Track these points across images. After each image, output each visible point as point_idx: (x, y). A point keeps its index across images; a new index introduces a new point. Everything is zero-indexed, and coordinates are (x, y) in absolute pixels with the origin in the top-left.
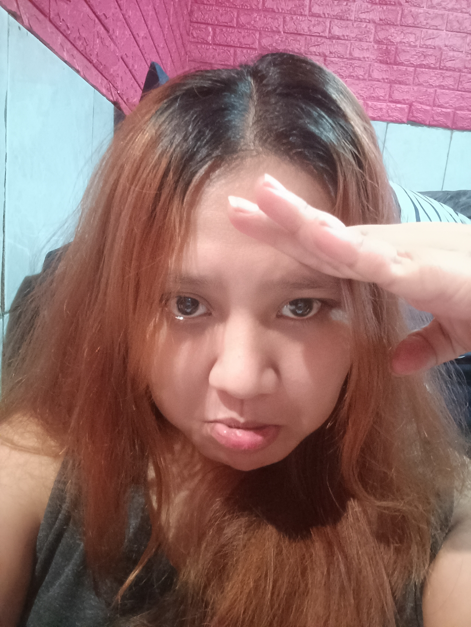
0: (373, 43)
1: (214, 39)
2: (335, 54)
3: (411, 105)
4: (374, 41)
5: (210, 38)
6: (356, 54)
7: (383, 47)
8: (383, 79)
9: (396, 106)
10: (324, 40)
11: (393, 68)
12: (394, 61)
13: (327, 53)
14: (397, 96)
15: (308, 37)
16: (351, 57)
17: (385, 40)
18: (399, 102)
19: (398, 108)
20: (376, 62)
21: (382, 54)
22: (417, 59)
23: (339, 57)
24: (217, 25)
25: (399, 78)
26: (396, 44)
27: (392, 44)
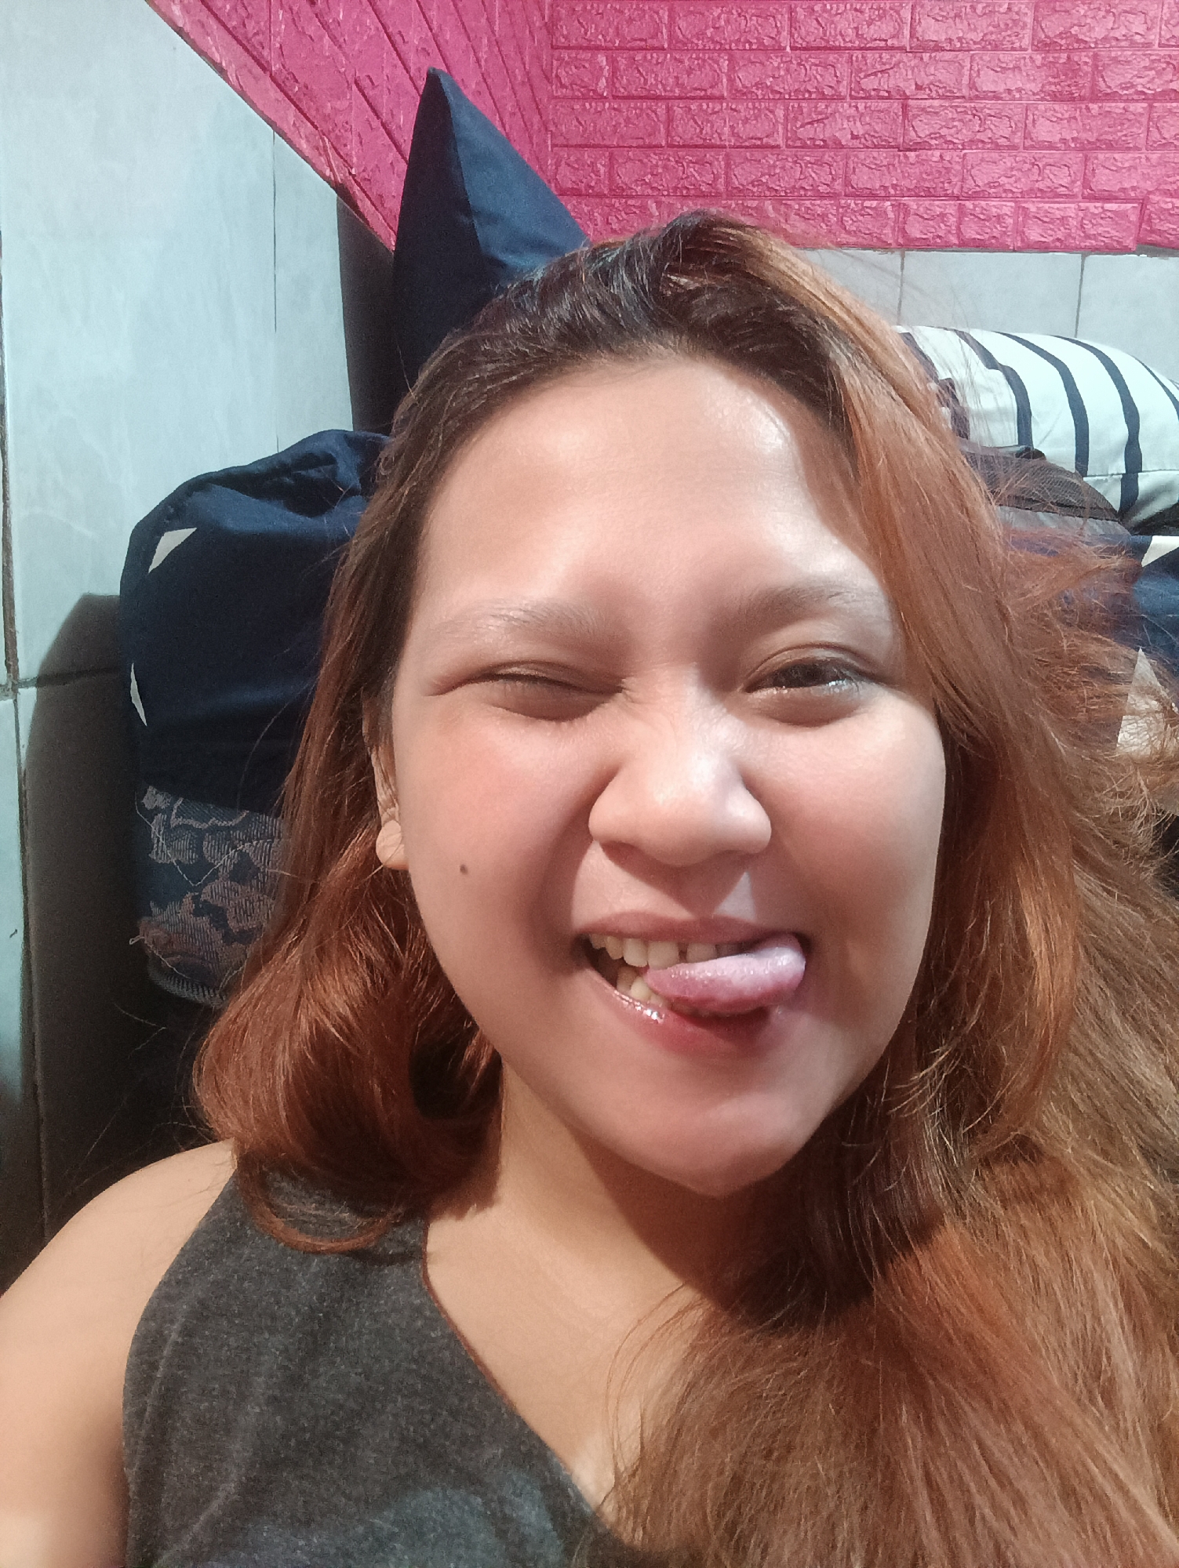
0: (1030, 51)
1: (614, 84)
2: (930, 90)
3: (1143, 203)
4: (1033, 44)
5: (603, 82)
6: (988, 82)
7: (1059, 58)
8: (1064, 141)
9: (1102, 208)
10: (898, 56)
11: (1088, 109)
12: (1092, 93)
13: (910, 90)
14: (1104, 180)
15: (858, 54)
16: (974, 93)
17: (1062, 39)
18: (1110, 198)
19: (1109, 214)
20: (1042, 99)
21: (1058, 76)
22: (1154, 78)
23: (941, 97)
24: (620, 48)
25: (1107, 133)
26: (1093, 45)
27: (1082, 46)
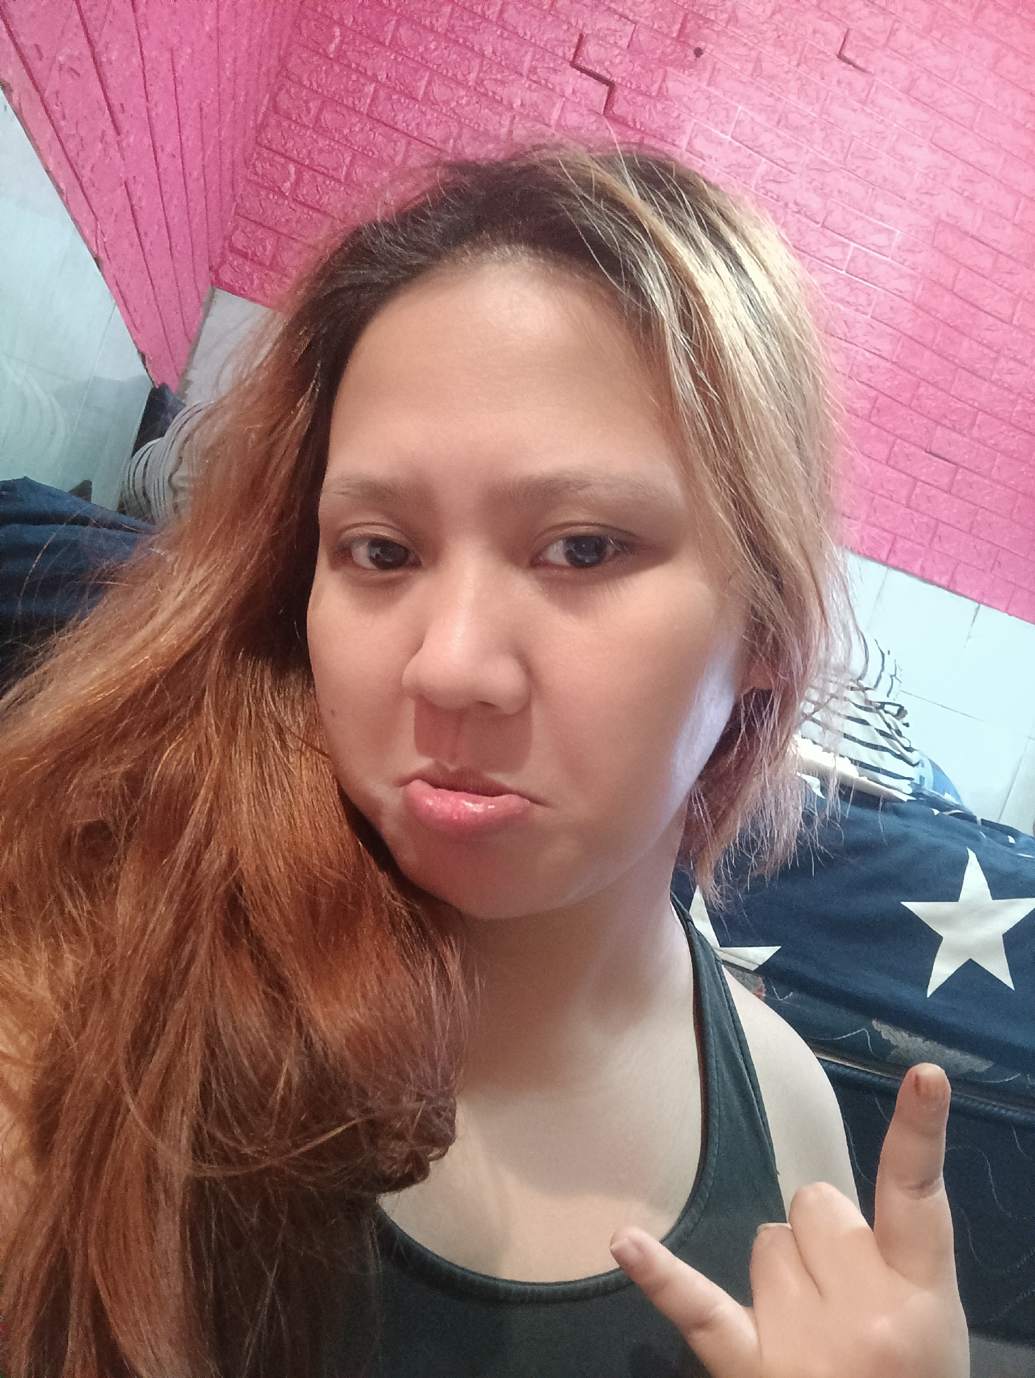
1: (295, 190)
5: (288, 185)
24: (308, 167)
